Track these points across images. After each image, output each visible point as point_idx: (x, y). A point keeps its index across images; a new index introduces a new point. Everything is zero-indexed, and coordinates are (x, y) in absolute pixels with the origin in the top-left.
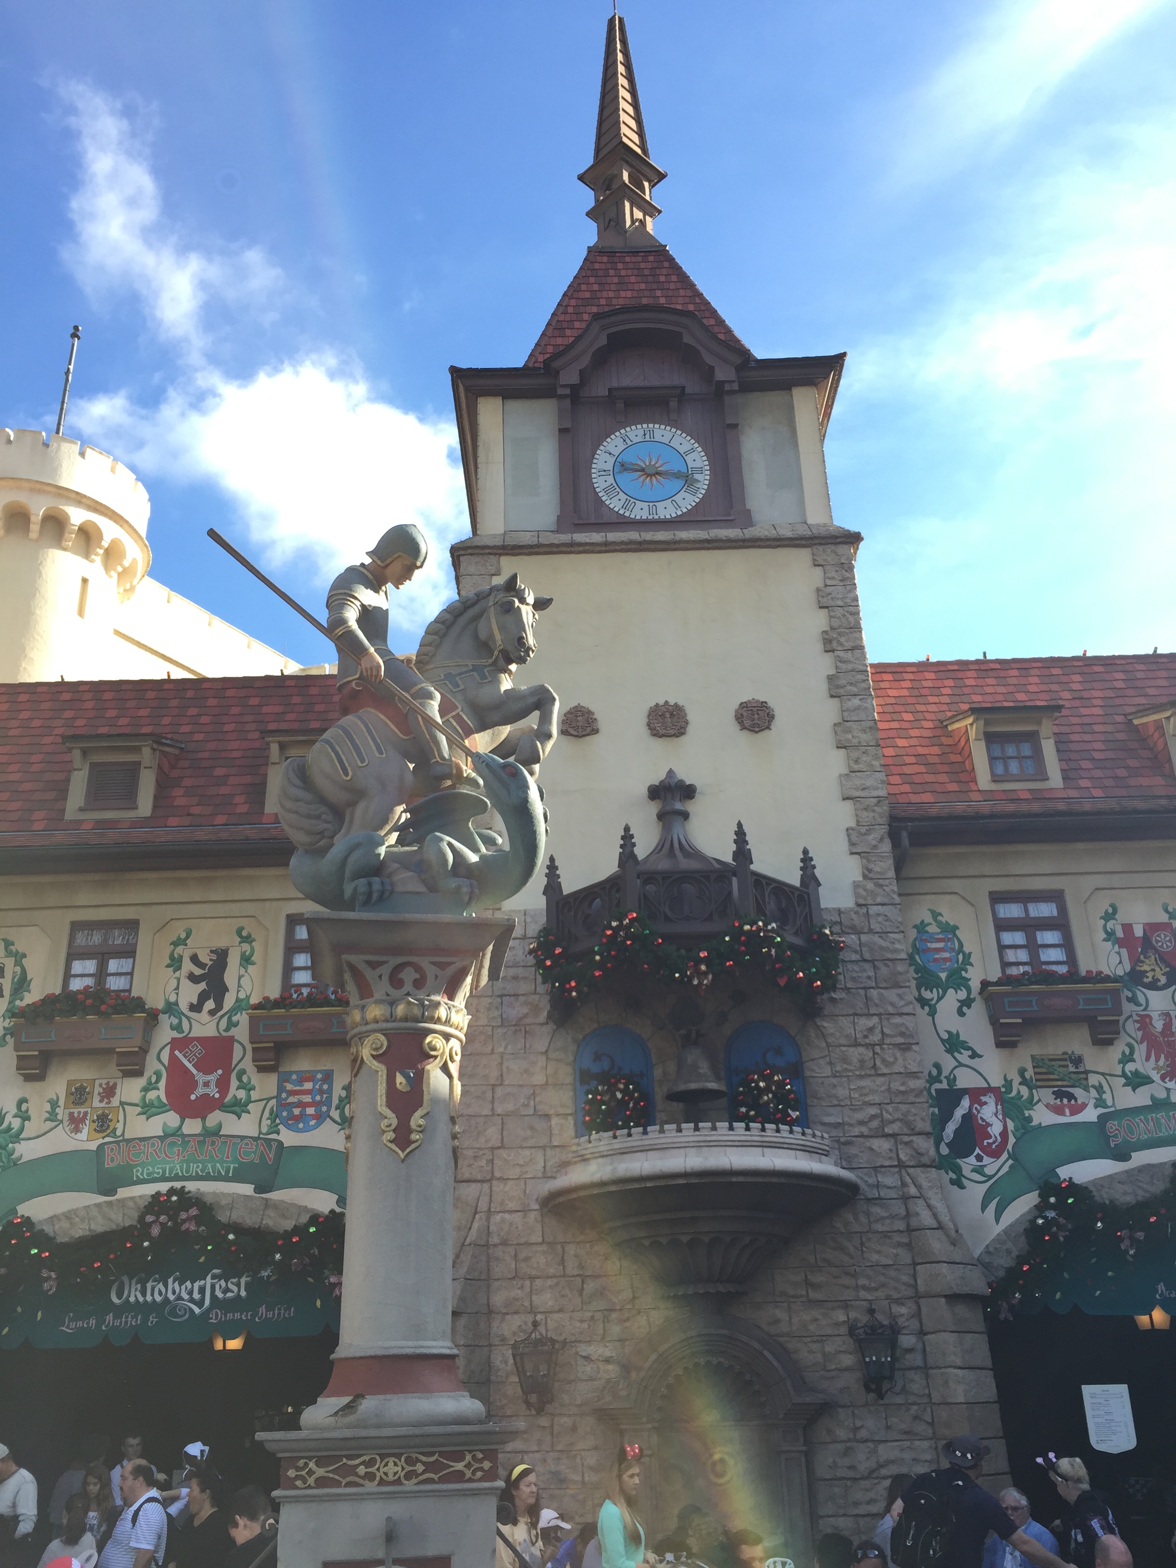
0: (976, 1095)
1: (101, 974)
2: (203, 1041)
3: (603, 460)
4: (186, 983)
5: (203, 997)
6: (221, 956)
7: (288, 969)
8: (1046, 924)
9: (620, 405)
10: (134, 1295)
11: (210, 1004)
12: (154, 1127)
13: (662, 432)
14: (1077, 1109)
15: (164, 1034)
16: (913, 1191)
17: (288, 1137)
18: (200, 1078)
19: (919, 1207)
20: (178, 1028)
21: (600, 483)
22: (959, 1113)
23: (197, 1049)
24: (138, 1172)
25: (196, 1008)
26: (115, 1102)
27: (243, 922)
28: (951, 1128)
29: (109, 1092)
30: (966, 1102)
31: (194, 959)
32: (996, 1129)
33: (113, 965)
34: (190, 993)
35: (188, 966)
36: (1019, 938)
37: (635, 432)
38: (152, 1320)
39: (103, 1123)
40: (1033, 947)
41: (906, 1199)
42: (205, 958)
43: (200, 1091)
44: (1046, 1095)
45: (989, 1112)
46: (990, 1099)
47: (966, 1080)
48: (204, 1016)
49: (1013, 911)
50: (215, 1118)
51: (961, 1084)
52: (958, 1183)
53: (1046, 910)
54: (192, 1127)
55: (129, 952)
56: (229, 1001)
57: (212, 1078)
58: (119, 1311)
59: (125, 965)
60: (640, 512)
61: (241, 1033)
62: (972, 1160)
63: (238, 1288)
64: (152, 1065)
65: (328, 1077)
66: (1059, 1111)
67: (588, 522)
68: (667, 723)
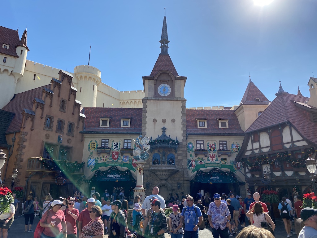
0: (192, 161)
1: (105, 144)
2: (116, 152)
3: (159, 88)
4: (113, 146)
5: (115, 147)
6: (117, 143)
7: (124, 145)
8: (202, 144)
9: (161, 82)
10: (109, 176)
11: (116, 148)
12: (111, 160)
13: (166, 85)
14: (202, 163)
15: (112, 151)
16: (184, 171)
17: (124, 162)
18: (115, 156)
19: (184, 172)
20: (113, 151)
21: (159, 91)
22: (190, 163)
23: (115, 153)
24: (110, 165)
25: (115, 149)
26: (107, 158)
27: (119, 140)
28: (189, 164)
29: (106, 157)
30: (191, 162)
31: (114, 143)
32: (194, 165)
33: (106, 144)
34: (114, 147)
35: (114, 144)
36: (199, 145)
37: (163, 85)
38: (111, 179)
39: (106, 159)
40: (200, 146)
41: (183, 171)
42: (116, 143)
43: (115, 157)
44: (199, 162)
45: (193, 163)
46: (194, 162)
47: (192, 159)
48: (115, 150)
49: (199, 142)
50: (117, 160)
51: (191, 160)
52: (189, 170)
53: (202, 142)
54: (115, 160)
55: (108, 142)
56: (118, 148)
57: (117, 156)
58: (108, 178)
59: (107, 144)
60: (163, 95)
61: (119, 151)
62: (191, 167)
63: (119, 176)
64: (111, 154)
65: (128, 156)
66: (200, 163)
67: (157, 96)
68: (164, 121)
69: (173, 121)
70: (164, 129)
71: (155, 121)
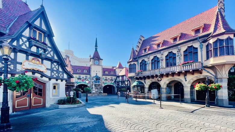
3: (95, 62)
24: (81, 83)
35: (82, 77)
47: (104, 82)
49: (106, 77)
54: (83, 82)
55: (80, 77)
56: (84, 78)
64: (81, 80)
67: (95, 64)
68: (97, 71)
69: (99, 71)
70: (97, 74)
71: (94, 71)
